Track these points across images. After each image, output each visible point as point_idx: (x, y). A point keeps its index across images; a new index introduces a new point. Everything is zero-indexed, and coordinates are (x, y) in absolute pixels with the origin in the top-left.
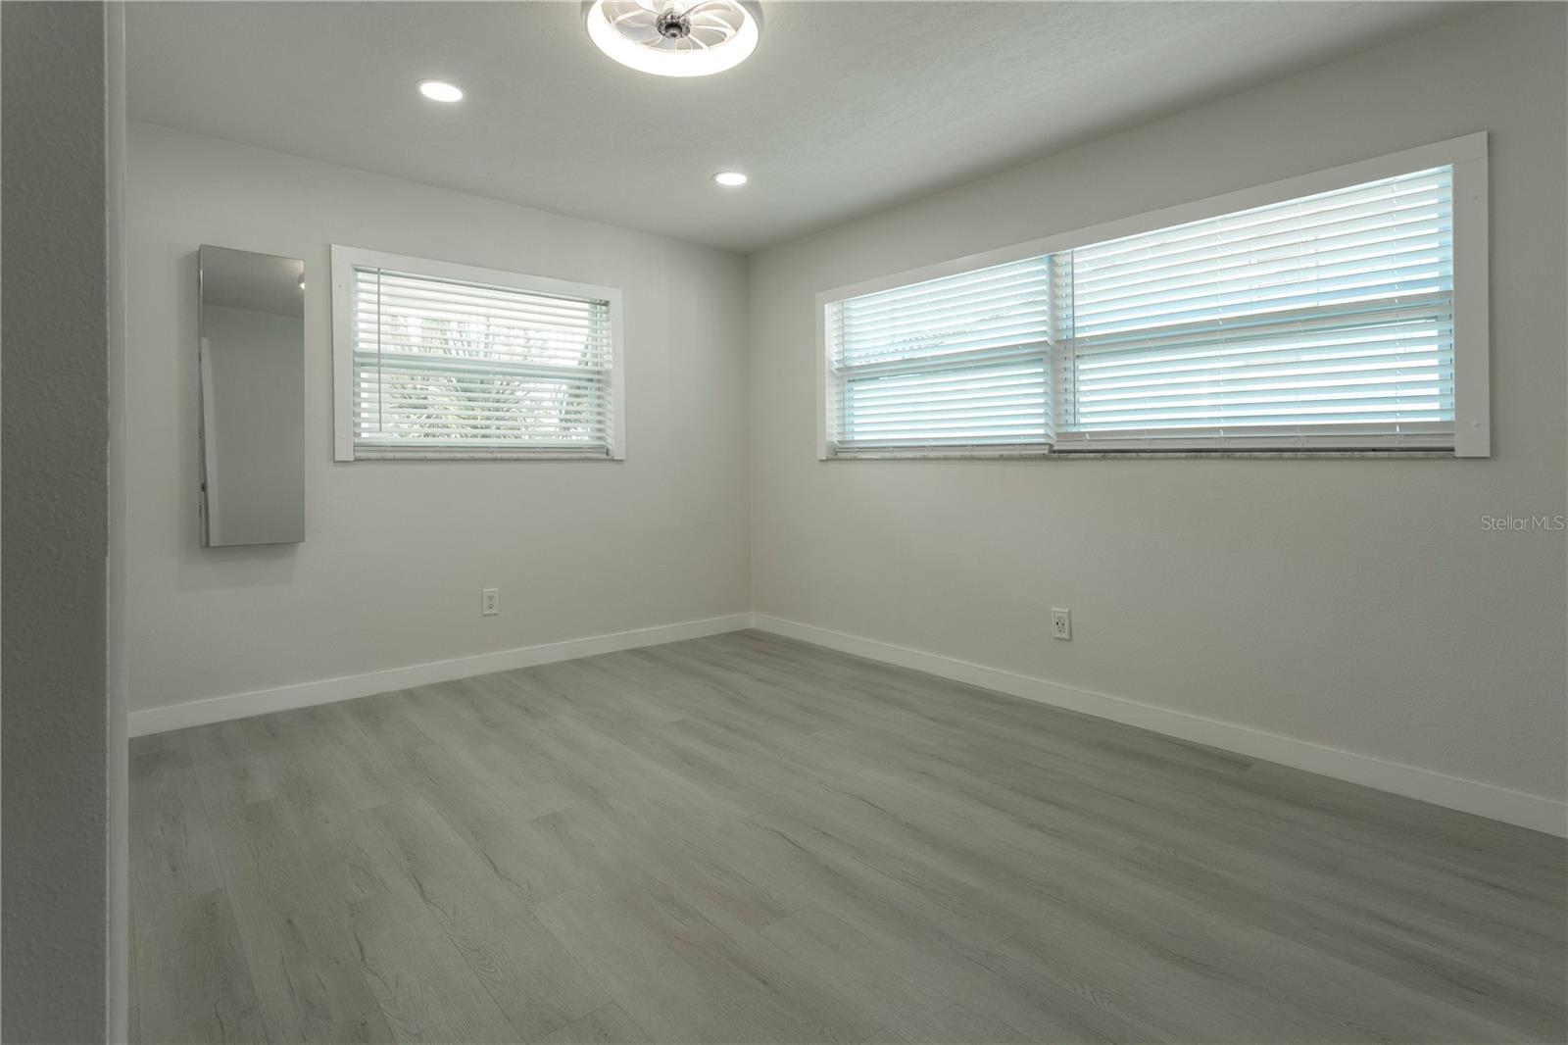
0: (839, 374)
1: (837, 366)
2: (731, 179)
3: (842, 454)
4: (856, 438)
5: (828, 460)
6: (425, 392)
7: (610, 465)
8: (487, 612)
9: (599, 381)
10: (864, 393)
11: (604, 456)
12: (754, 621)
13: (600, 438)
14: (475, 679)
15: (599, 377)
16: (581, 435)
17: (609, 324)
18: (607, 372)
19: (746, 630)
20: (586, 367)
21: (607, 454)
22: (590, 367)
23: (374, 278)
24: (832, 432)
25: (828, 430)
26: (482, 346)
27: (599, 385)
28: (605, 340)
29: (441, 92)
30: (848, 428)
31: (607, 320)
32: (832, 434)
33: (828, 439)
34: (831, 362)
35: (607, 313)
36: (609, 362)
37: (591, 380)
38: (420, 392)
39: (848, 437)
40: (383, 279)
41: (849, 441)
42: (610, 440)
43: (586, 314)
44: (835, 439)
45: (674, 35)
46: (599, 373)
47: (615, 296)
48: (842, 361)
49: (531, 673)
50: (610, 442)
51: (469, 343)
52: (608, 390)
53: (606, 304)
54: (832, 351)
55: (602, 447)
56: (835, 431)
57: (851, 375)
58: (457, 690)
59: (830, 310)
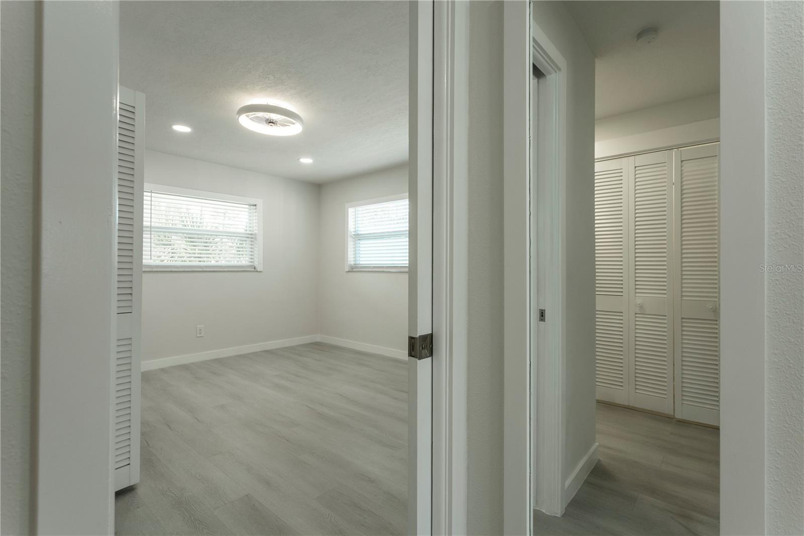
0: (354, 237)
1: (354, 233)
2: (306, 161)
3: (354, 269)
4: (361, 263)
5: (349, 271)
6: (170, 238)
7: (256, 273)
8: (198, 336)
9: (252, 238)
10: (364, 245)
11: (253, 270)
12: (318, 338)
13: (252, 262)
14: (193, 364)
15: (251, 236)
16: (244, 261)
17: (257, 214)
18: (255, 234)
19: (316, 342)
20: (246, 232)
21: (255, 269)
22: (248, 232)
23: (150, 194)
24: (351, 260)
25: (349, 259)
26: (199, 215)
27: (252, 240)
28: (255, 221)
29: (181, 129)
30: (358, 259)
31: (255, 212)
32: (351, 261)
33: (349, 263)
34: (351, 232)
35: (256, 209)
36: (256, 230)
37: (248, 237)
38: (168, 238)
39: (358, 263)
40: (153, 194)
41: (358, 264)
42: (256, 263)
43: (247, 210)
44: (352, 263)
45: (271, 125)
46: (251, 234)
47: (259, 202)
48: (355, 232)
49: (219, 361)
50: (256, 264)
51: (193, 218)
52: (256, 242)
53: (255, 205)
54: (351, 227)
55: (252, 266)
56: (352, 259)
57: (358, 237)
58: (185, 367)
59: (351, 211)
